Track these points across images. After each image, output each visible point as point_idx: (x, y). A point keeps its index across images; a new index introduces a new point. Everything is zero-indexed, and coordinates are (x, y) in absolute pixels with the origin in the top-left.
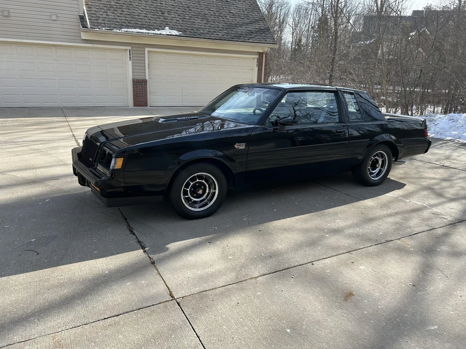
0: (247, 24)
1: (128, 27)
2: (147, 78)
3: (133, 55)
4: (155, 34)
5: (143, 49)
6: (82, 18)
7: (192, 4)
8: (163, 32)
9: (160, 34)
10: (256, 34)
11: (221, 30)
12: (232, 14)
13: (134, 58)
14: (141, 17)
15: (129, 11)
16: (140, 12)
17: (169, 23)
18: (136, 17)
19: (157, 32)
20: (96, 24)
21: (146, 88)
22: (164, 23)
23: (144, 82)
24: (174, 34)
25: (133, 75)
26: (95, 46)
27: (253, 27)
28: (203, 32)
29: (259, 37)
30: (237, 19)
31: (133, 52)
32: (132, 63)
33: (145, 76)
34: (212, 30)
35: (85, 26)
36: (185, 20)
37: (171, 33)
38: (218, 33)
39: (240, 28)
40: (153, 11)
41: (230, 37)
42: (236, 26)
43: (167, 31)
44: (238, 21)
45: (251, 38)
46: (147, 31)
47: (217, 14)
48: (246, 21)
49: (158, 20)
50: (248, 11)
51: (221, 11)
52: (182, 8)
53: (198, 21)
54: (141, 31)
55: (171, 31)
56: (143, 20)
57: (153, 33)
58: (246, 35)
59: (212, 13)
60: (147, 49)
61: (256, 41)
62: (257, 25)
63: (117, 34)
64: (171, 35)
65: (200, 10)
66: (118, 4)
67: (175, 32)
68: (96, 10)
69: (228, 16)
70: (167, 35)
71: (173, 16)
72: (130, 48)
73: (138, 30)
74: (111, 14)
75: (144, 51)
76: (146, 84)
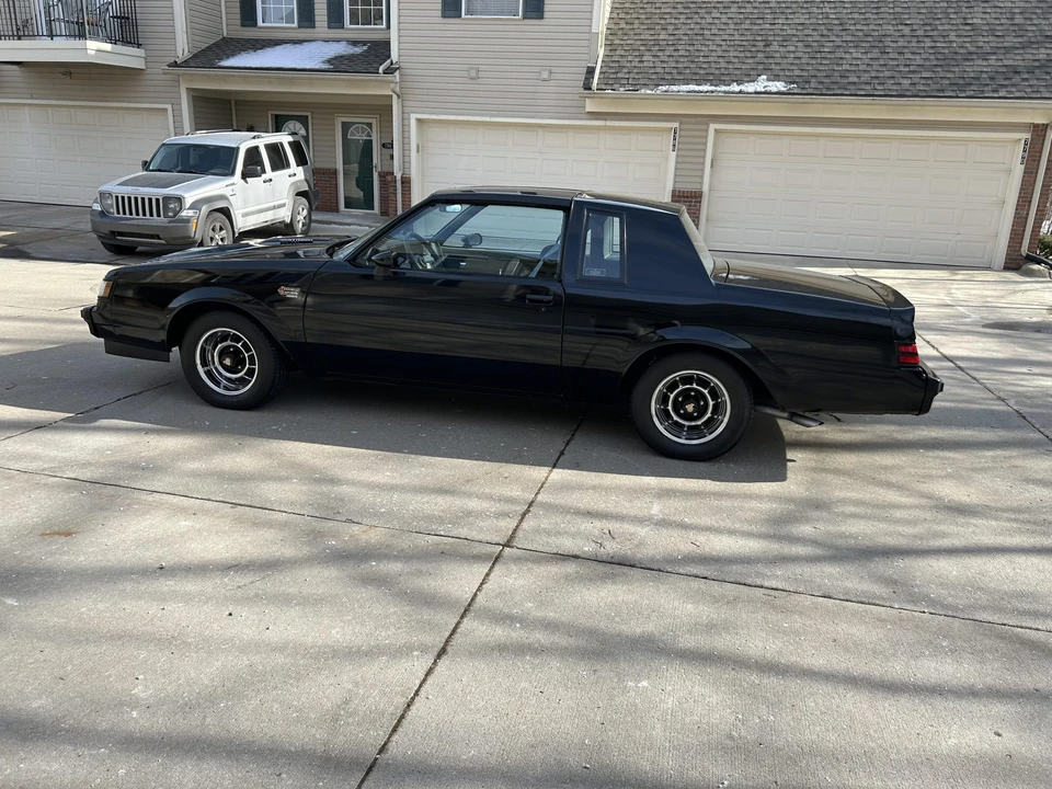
0: (1008, 50)
1: (673, 82)
2: (705, 189)
3: (682, 140)
4: (729, 92)
5: (704, 127)
6: (591, 71)
7: (856, 16)
8: (750, 87)
9: (740, 92)
10: (1026, 76)
11: (913, 72)
12: (968, 28)
13: (681, 146)
14: (710, 59)
15: (691, 48)
16: (714, 48)
17: (773, 66)
18: (701, 59)
19: (735, 87)
20: (610, 80)
21: (699, 210)
22: (761, 67)
23: (696, 198)
24: (774, 89)
25: (675, 182)
26: (609, 123)
27: (1026, 57)
28: (856, 80)
29: (1035, 82)
30: (981, 38)
31: (683, 133)
32: (677, 156)
33: (701, 183)
34: (887, 74)
35: (587, 87)
36: (818, 55)
37: (768, 89)
38: (901, 81)
39: (980, 62)
40: (744, 43)
41: (934, 87)
42: (968, 57)
43: (761, 84)
44: (980, 44)
45: (1006, 86)
46: (713, 88)
47: (920, 33)
48: (1010, 41)
49: (749, 61)
50: (1027, 16)
51: (938, 22)
52: (823, 27)
53: (854, 55)
54: (697, 88)
55: (770, 83)
56: (713, 65)
57: (725, 92)
58: (992, 79)
59: (907, 30)
60: (713, 127)
61: (1018, 94)
62: (1043, 51)
63: (646, 98)
64: (765, 93)
65: (871, 27)
66: (672, 38)
67: (779, 86)
68: (623, 53)
69: (953, 34)
70: (756, 93)
71: (792, 49)
72: (676, 125)
73: (692, 87)
74: (651, 58)
75: (707, 131)
76: (700, 202)
